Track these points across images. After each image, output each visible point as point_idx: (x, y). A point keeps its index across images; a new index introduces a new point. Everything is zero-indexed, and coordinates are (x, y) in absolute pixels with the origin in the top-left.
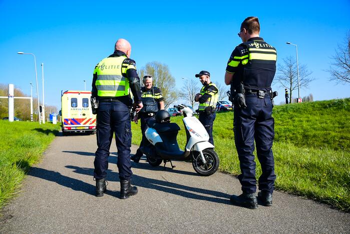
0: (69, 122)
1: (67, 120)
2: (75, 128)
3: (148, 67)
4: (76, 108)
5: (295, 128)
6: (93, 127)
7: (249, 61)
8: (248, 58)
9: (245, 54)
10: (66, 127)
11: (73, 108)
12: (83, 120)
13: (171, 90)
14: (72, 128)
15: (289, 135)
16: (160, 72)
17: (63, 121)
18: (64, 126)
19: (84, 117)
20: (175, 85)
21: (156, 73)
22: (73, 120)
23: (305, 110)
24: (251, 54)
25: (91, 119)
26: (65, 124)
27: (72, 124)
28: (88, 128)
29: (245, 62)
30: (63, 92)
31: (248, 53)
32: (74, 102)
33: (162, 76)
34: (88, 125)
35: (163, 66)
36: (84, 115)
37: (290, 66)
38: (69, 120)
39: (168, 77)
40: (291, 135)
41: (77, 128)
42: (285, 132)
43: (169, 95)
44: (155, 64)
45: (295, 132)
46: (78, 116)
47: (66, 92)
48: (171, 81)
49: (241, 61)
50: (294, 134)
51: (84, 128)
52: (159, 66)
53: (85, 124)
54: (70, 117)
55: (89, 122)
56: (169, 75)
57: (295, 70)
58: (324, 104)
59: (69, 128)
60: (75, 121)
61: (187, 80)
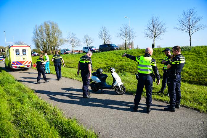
0: (15, 64)
1: (14, 62)
2: (19, 67)
3: (45, 24)
4: (19, 55)
5: (132, 63)
6: (30, 66)
7: (180, 63)
8: (180, 62)
9: (178, 61)
10: (14, 67)
11: (17, 55)
12: (24, 62)
13: (60, 38)
14: (17, 67)
15: (130, 67)
16: (53, 27)
17: (11, 63)
18: (13, 66)
19: (24, 60)
20: (62, 35)
21: (51, 28)
22: (18, 62)
23: (135, 53)
24: (181, 61)
25: (28, 61)
26: (13, 65)
27: (17, 64)
28: (26, 66)
29: (178, 63)
30: (10, 46)
31: (180, 60)
32: (17, 52)
33: (54, 30)
34: (26, 64)
35: (54, 23)
36: (24, 59)
37: (126, 29)
38: (15, 62)
39: (57, 30)
40: (131, 67)
41: (20, 67)
42: (128, 65)
43: (58, 41)
44: (50, 22)
45: (133, 66)
46: (21, 60)
47: (12, 46)
48: (60, 32)
49: (177, 63)
50: (132, 67)
51: (24, 66)
52: (52, 23)
53: (25, 64)
54: (15, 60)
55: (27, 63)
56: (58, 29)
57: (128, 31)
58: (143, 51)
59: (16, 67)
60: (18, 63)
61: (70, 33)
